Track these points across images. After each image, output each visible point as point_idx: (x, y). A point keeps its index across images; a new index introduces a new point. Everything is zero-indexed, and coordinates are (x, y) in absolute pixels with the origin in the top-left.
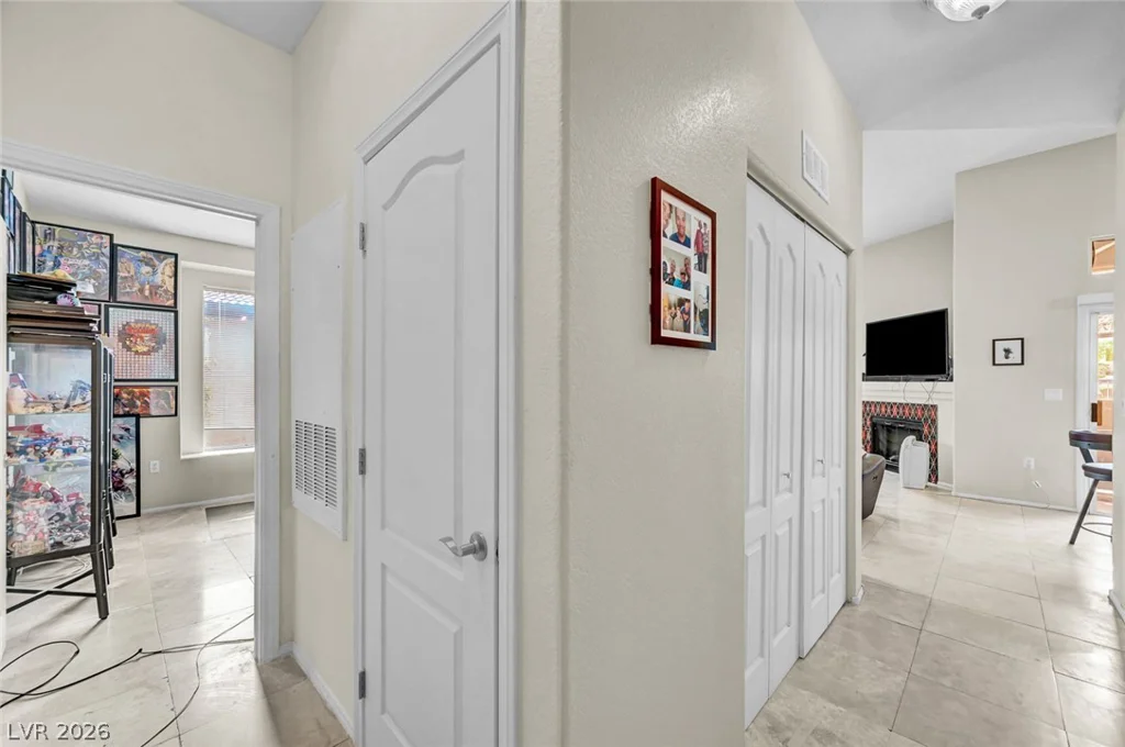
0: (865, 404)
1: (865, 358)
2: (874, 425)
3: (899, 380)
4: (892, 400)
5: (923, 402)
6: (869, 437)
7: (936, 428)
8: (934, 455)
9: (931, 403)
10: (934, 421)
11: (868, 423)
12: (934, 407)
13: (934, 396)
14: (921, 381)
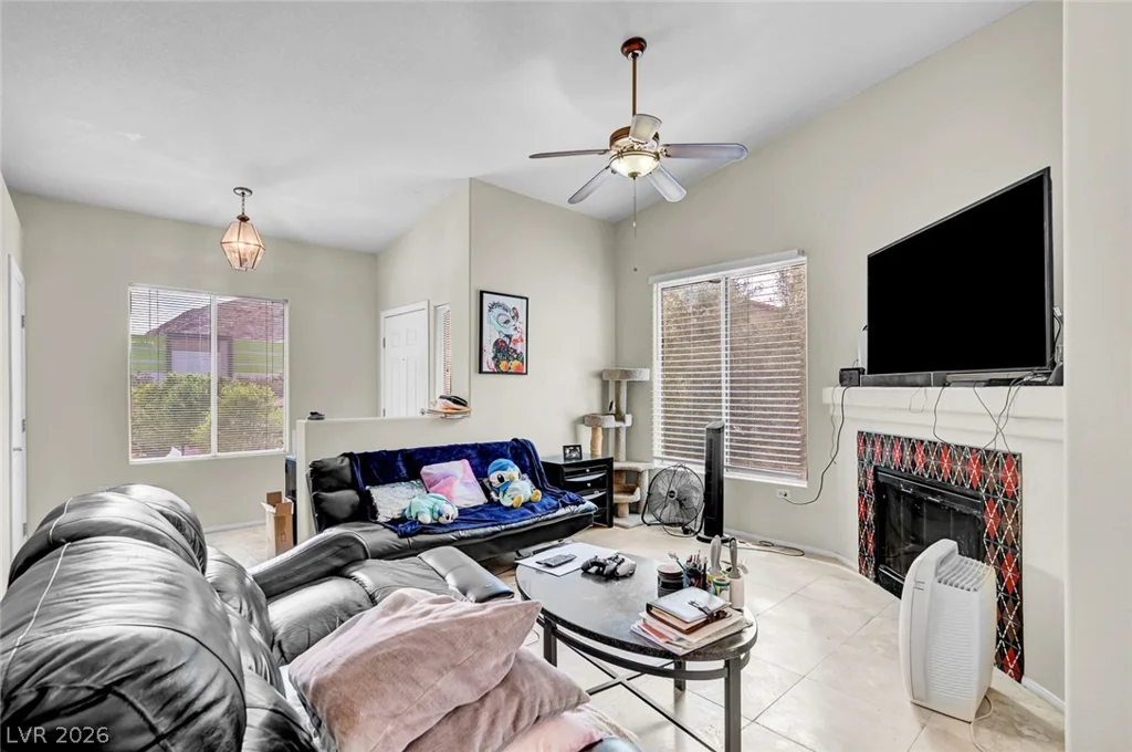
0: (864, 438)
1: (866, 332)
2: (881, 488)
3: (928, 384)
4: (916, 434)
5: (981, 443)
6: (871, 515)
7: (1018, 519)
8: (1010, 598)
9: (1001, 447)
10: (1013, 499)
11: (870, 483)
12: (1013, 460)
13: (1011, 428)
14: (975, 383)
